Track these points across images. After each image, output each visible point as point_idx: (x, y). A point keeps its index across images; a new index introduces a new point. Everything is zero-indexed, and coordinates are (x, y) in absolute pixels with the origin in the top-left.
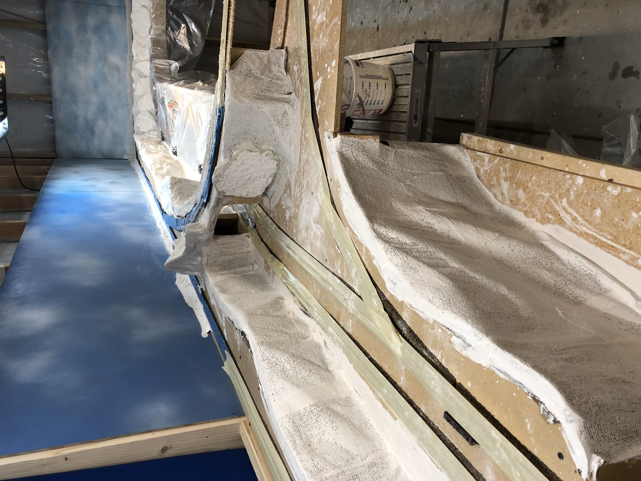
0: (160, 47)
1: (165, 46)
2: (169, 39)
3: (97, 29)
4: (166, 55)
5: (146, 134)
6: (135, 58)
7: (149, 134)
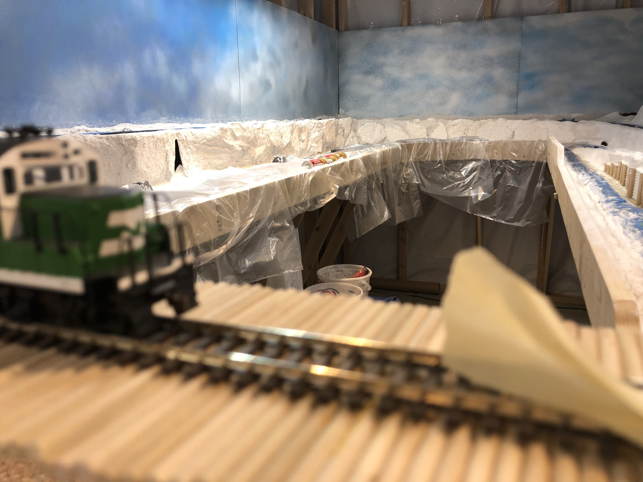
3: (489, 80)
5: (352, 133)
6: (451, 122)
7: (353, 137)
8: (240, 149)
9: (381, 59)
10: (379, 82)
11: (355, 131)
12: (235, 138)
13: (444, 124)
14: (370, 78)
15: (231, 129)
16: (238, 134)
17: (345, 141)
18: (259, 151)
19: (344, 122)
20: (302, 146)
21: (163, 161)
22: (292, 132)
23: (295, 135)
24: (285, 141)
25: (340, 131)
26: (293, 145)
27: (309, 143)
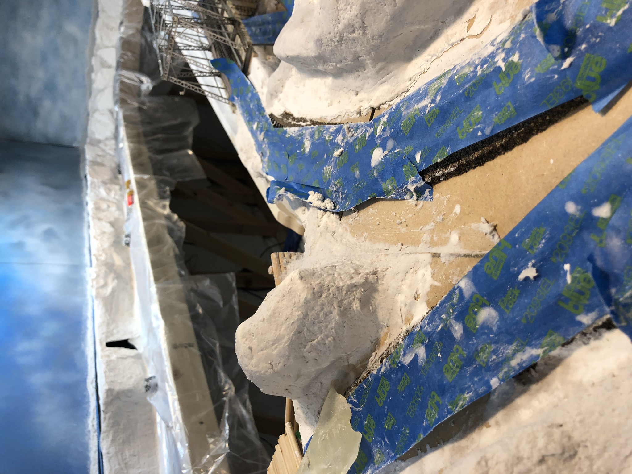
0: (131, 51)
1: (138, 51)
2: (143, 41)
4: (137, 65)
5: (101, 145)
6: (98, 41)
7: (106, 145)
8: (116, 281)
9: (21, 97)
10: (47, 104)
11: (99, 142)
12: (105, 285)
13: (99, 48)
14: (42, 112)
15: (97, 288)
16: (102, 282)
17: (110, 155)
18: (118, 261)
19: (89, 154)
20: (113, 209)
21: (126, 362)
22: (100, 219)
23: (102, 215)
24: (108, 229)
25: (99, 160)
26: (112, 219)
27: (110, 199)
